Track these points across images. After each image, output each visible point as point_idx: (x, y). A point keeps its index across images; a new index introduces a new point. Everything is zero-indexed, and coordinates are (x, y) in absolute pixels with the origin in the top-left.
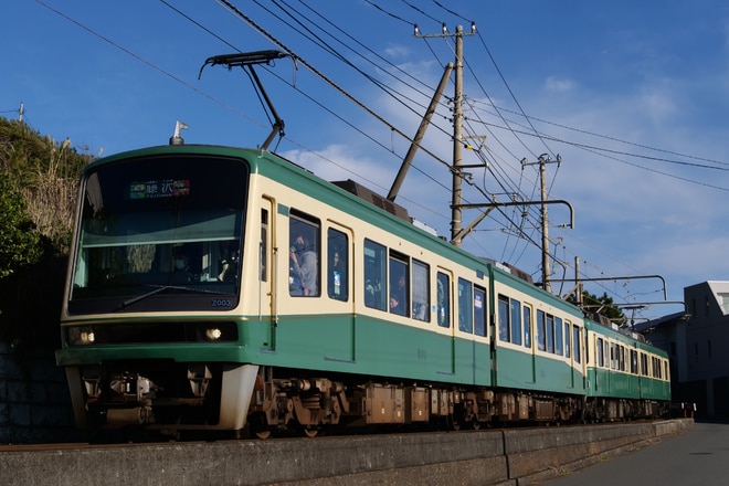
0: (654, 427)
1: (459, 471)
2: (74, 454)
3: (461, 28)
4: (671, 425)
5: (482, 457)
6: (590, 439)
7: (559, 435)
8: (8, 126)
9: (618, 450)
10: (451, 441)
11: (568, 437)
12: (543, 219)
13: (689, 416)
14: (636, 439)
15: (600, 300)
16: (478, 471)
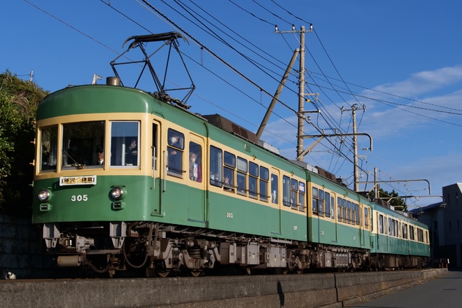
0: (422, 273)
1: (300, 298)
2: (73, 283)
3: (303, 27)
4: (432, 272)
5: (314, 290)
6: (382, 280)
7: (363, 277)
8: (23, 84)
9: (399, 287)
10: (295, 280)
11: (368, 278)
12: (354, 144)
13: (445, 267)
14: (411, 280)
15: (390, 194)
16: (311, 298)
